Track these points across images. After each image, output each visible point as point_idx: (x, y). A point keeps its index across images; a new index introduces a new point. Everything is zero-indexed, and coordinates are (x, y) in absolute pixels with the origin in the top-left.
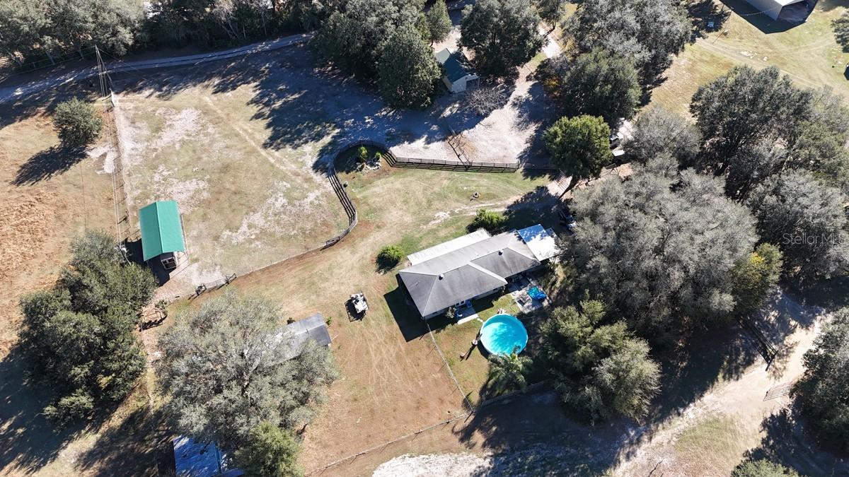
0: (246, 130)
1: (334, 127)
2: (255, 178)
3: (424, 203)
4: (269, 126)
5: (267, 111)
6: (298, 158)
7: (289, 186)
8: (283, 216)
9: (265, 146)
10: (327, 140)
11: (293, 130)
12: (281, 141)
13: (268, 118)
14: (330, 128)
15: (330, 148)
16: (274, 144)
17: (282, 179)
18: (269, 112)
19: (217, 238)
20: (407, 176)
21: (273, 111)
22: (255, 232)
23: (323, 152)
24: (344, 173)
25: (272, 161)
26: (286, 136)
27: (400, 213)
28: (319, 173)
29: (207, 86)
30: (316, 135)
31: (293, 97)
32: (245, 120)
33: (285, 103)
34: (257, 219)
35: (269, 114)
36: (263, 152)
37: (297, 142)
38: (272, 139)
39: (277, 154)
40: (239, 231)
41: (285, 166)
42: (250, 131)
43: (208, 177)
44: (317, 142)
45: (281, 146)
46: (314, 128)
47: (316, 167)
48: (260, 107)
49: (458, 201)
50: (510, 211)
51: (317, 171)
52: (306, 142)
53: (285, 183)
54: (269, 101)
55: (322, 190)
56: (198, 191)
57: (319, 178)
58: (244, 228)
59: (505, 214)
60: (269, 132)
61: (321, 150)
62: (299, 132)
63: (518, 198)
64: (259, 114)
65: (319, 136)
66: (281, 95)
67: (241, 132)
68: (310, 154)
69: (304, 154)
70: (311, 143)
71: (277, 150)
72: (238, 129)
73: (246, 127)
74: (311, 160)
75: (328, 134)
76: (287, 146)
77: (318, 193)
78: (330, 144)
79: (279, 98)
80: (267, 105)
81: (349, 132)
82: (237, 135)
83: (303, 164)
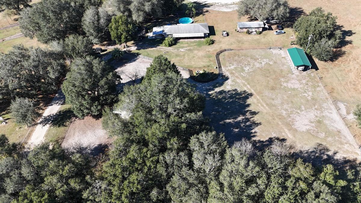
0: (262, 106)
1: (211, 95)
2: (258, 81)
3: (186, 55)
4: (248, 105)
5: (248, 115)
6: (235, 84)
7: (242, 74)
8: (247, 63)
9: (251, 95)
10: (217, 90)
11: (234, 99)
12: (242, 95)
13: (248, 111)
14: (214, 95)
15: (217, 85)
16: (246, 94)
17: (244, 77)
18: (247, 114)
19: (275, 63)
20: (187, 66)
21: (244, 114)
22: (259, 61)
23: (221, 84)
24: (214, 73)
25: (248, 86)
26: (239, 97)
27: (198, 54)
28: (226, 76)
29: (291, 147)
30: (222, 93)
31: (229, 121)
32: (262, 112)
33: (236, 118)
34: (258, 65)
35: (247, 113)
36: (252, 91)
37: (234, 92)
38: (247, 97)
39: (245, 89)
40: (265, 63)
41: (242, 82)
42: (260, 105)
43: (282, 87)
44: (223, 90)
45: (243, 92)
46: (223, 97)
47: (227, 79)
48: (252, 119)
49: (173, 53)
50: (156, 46)
51: (227, 77)
52: (229, 91)
53: (243, 75)
54: (246, 122)
55: (227, 69)
56: (287, 82)
57: (226, 73)
58: (263, 63)
59: (159, 46)
60: (249, 101)
61: (222, 85)
62: (231, 97)
63: (150, 49)
64: (253, 115)
65: (221, 92)
66: (237, 125)
67: (265, 105)
68: (228, 84)
69: (231, 85)
70: (226, 90)
71: (245, 91)
72: (267, 108)
73: (262, 108)
74: (229, 82)
75: (216, 92)
76: (239, 92)
77: (229, 68)
78: (217, 87)
79: (239, 122)
80: (248, 120)
81: (205, 90)
82: (267, 104)
83: (233, 81)
